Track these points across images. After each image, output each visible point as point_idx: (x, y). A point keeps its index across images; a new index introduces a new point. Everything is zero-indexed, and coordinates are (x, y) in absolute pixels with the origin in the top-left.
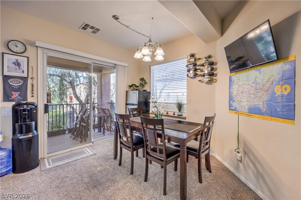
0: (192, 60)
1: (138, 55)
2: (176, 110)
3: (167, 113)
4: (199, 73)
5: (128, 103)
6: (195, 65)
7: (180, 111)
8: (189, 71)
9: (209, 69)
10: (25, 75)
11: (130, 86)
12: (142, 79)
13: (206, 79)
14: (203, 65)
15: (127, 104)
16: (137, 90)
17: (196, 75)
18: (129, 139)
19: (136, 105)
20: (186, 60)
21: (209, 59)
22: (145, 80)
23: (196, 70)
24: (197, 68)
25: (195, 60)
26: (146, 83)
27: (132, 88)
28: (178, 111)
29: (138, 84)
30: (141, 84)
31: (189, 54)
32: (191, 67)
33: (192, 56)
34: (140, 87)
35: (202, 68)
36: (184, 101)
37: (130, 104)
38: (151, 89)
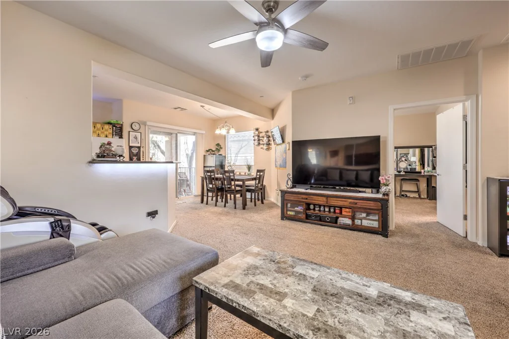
0: (257, 133)
1: (218, 132)
2: (247, 171)
3: (240, 174)
4: (261, 142)
5: (206, 165)
6: (259, 136)
7: (249, 171)
8: (254, 140)
9: (267, 140)
10: (139, 145)
11: (207, 151)
12: (218, 145)
13: (265, 147)
14: (263, 137)
15: (204, 167)
16: (214, 154)
17: (259, 144)
18: (214, 186)
19: (214, 167)
20: (253, 132)
21: (267, 134)
22: (220, 146)
23: (259, 140)
24: (260, 138)
25: (259, 133)
26: (221, 148)
27: (209, 153)
28: (248, 171)
29: (214, 149)
30: (217, 149)
31: (255, 128)
32: (256, 138)
33: (257, 130)
34: (216, 152)
35: (262, 138)
36: (252, 163)
37: (207, 167)
38: (226, 153)
